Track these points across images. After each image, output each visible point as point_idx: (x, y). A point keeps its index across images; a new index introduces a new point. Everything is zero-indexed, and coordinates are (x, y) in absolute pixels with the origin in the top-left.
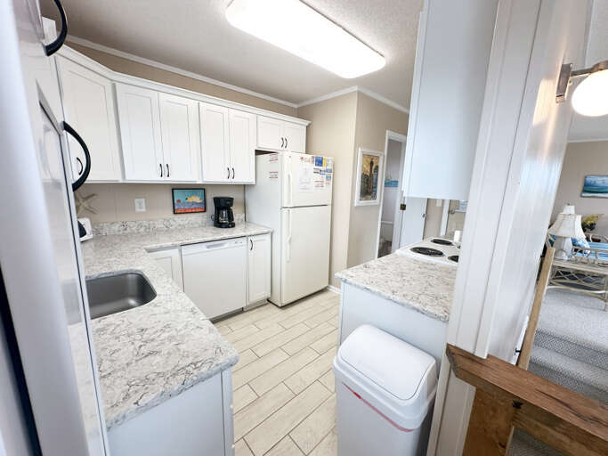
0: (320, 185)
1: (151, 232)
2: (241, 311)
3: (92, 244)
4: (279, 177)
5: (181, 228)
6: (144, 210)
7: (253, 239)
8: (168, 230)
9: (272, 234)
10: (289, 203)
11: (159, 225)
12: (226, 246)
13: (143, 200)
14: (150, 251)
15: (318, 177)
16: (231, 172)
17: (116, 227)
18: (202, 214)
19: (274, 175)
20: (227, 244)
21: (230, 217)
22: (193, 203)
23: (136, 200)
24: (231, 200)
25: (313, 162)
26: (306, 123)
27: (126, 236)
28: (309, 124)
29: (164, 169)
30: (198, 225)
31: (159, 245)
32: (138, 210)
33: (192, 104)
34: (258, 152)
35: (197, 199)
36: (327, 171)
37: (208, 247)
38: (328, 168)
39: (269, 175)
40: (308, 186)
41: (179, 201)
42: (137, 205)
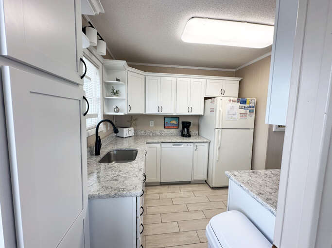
0: (243, 116)
1: (154, 135)
2: (189, 183)
3: (133, 138)
4: (215, 111)
5: (167, 135)
6: (153, 126)
7: (198, 144)
8: (161, 135)
9: (209, 143)
10: (219, 126)
11: (158, 133)
12: (182, 146)
13: (153, 122)
14: (147, 143)
15: (243, 111)
16: (190, 109)
17: (142, 132)
18: (177, 129)
19: (212, 110)
20: (183, 145)
21: (188, 131)
22: (173, 124)
23: (151, 122)
24: (190, 123)
25: (238, 102)
26: (239, 79)
27: (145, 136)
28: (241, 80)
29: (160, 108)
30: (173, 134)
31: (152, 141)
32: (151, 126)
33: (174, 79)
34: (206, 98)
35: (175, 122)
36: (250, 107)
37: (173, 145)
38: (251, 105)
39: (210, 110)
40: (234, 117)
41: (167, 123)
42: (151, 124)
